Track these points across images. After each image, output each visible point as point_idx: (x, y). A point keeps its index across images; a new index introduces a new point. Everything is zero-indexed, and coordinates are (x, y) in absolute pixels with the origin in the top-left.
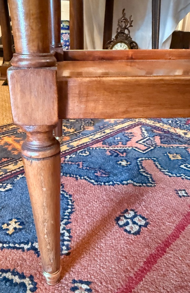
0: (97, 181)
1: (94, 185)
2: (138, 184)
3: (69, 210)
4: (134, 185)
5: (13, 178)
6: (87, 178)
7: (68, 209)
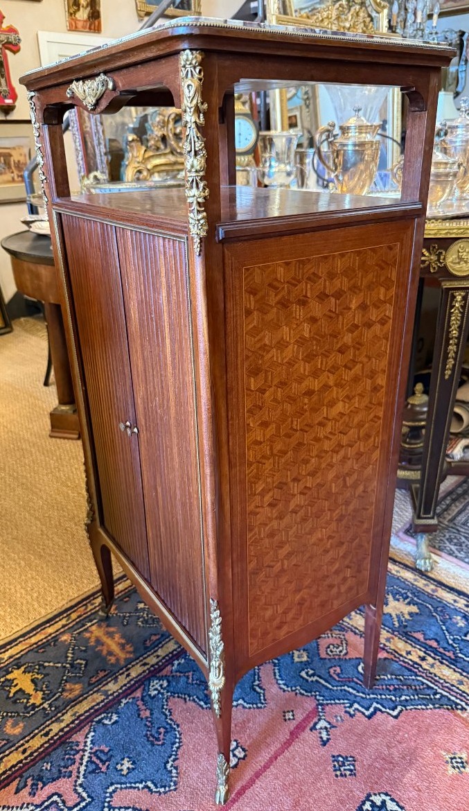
0: (206, 703)
1: (203, 708)
2: (248, 706)
3: (177, 745)
4: (244, 707)
5: (117, 705)
6: (196, 699)
7: (175, 743)
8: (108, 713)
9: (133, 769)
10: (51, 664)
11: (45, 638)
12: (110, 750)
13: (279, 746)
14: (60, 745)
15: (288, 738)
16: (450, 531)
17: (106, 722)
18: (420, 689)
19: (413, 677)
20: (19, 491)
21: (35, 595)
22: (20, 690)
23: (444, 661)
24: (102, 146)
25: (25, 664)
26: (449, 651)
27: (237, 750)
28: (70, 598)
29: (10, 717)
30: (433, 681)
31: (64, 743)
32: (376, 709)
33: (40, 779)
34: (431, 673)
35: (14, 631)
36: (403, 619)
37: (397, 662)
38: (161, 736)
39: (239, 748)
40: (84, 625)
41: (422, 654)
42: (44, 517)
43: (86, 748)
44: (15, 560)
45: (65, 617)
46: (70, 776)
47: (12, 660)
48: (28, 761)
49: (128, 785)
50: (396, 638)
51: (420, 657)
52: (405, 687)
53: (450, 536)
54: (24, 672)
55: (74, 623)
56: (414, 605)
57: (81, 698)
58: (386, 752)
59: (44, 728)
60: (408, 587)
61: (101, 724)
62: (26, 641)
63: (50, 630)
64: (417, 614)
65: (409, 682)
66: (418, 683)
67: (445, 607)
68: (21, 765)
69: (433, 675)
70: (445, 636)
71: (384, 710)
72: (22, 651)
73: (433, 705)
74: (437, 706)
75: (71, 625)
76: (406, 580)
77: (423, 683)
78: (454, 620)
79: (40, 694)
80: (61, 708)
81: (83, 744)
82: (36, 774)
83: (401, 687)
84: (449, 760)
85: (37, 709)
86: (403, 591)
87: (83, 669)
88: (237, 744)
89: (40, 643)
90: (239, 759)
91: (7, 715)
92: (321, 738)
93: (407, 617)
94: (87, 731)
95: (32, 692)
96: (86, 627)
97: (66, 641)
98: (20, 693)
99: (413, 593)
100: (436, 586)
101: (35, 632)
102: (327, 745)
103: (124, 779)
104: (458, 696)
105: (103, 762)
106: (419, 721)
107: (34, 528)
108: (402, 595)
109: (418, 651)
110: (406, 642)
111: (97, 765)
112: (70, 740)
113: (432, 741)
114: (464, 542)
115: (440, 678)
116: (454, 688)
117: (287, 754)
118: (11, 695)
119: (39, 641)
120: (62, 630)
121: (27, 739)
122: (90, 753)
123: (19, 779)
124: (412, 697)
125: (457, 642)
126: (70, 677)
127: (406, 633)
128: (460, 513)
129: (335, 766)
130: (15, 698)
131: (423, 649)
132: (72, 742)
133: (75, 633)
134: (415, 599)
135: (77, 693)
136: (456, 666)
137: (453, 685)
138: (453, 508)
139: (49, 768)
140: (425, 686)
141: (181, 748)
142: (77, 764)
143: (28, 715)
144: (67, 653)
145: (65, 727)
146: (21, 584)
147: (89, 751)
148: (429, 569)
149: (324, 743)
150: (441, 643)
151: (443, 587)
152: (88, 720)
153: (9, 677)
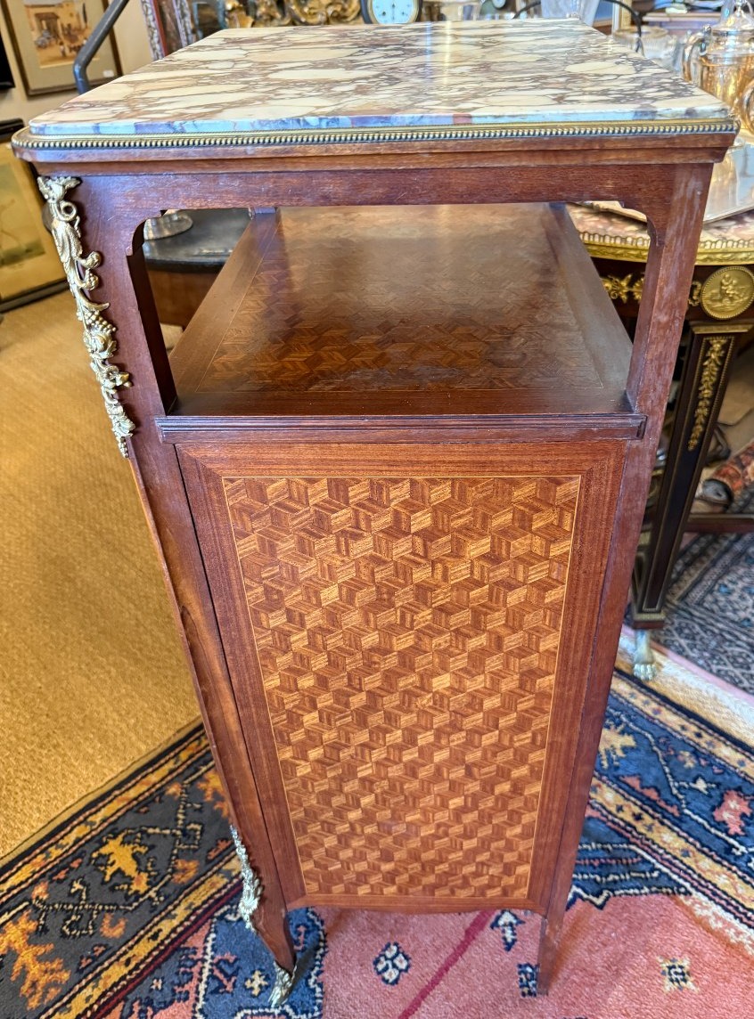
3: (321, 951)
7: (318, 948)
8: (232, 905)
9: (267, 987)
10: (157, 831)
11: (148, 790)
12: (236, 960)
13: (451, 951)
14: (172, 953)
15: (462, 939)
16: (680, 616)
17: (230, 917)
18: (633, 863)
19: (625, 846)
20: (104, 555)
21: (133, 721)
22: (119, 871)
23: (666, 821)
24: (188, 19)
25: (123, 831)
26: (672, 805)
27: (398, 958)
28: (178, 727)
29: (109, 911)
30: (650, 851)
31: (177, 949)
32: (576, 895)
33: (149, 1002)
34: (648, 840)
35: (107, 779)
36: (614, 757)
37: (604, 822)
38: (301, 938)
39: (401, 955)
40: (197, 770)
41: (637, 810)
42: (140, 597)
43: (206, 957)
44: (103, 668)
45: (173, 758)
46: (186, 999)
47: (106, 824)
48: (133, 977)
49: (261, 1010)
50: (604, 786)
51: (634, 815)
52: (614, 862)
53: (680, 624)
54: (123, 843)
55: (184, 767)
56: (629, 734)
57: (197, 883)
58: (587, 960)
59: (151, 928)
60: (621, 707)
61: (223, 922)
62: (124, 795)
63: (154, 778)
64: (632, 748)
65: (618, 854)
66: (631, 854)
67: (669, 736)
68: (125, 982)
69: (649, 843)
70: (668, 782)
71: (585, 896)
72: (118, 811)
73: (649, 887)
74: (654, 889)
75: (180, 770)
76: (620, 695)
77: (637, 855)
78: (681, 758)
79: (144, 876)
80: (172, 897)
81: (202, 951)
82: (144, 997)
83: (609, 861)
84: (667, 970)
85: (141, 900)
86: (616, 713)
87: (198, 837)
88: (398, 948)
89: (141, 798)
90: (401, 971)
91: (103, 909)
92: (505, 939)
93: (620, 753)
94: (206, 932)
95: (134, 874)
96: (200, 773)
97: (175, 794)
98: (118, 875)
99: (628, 717)
100: (659, 704)
101: (133, 782)
102: (512, 950)
103: (255, 1002)
104: (682, 874)
105: (229, 977)
106: (629, 912)
107: (127, 616)
108: (614, 720)
109: (632, 805)
110: (617, 792)
111: (220, 981)
112: (186, 945)
113: (646, 942)
114: (698, 633)
115: (660, 847)
116: (677, 862)
117: (461, 962)
118: (107, 878)
119: (140, 795)
120: (169, 778)
121: (131, 943)
122: (211, 964)
123: (122, 1003)
124: (623, 877)
125: (683, 791)
126: (183, 850)
127: (617, 778)
128: (695, 585)
129: (521, 980)
130: (112, 884)
131: (639, 803)
132: (188, 948)
133: (186, 782)
134: (631, 725)
135: (191, 874)
136: (679, 827)
137: (675, 858)
138: (686, 578)
139: (160, 987)
140: (639, 859)
141: (327, 955)
142: (195, 981)
143: (130, 908)
144: (176, 813)
145: (178, 926)
146: (112, 705)
147: (210, 961)
148: (650, 677)
149: (509, 946)
150: (662, 792)
151: (668, 706)
152: (206, 916)
153: (104, 850)
